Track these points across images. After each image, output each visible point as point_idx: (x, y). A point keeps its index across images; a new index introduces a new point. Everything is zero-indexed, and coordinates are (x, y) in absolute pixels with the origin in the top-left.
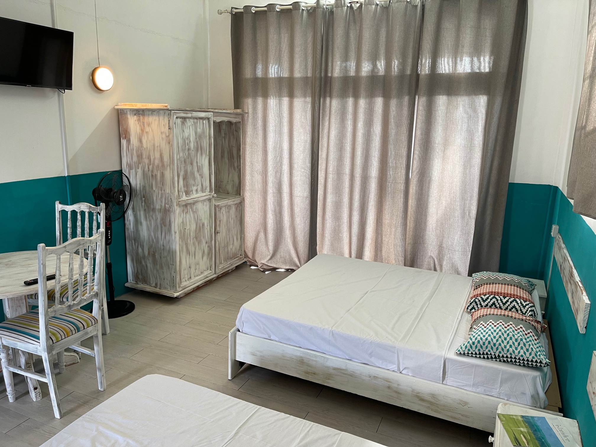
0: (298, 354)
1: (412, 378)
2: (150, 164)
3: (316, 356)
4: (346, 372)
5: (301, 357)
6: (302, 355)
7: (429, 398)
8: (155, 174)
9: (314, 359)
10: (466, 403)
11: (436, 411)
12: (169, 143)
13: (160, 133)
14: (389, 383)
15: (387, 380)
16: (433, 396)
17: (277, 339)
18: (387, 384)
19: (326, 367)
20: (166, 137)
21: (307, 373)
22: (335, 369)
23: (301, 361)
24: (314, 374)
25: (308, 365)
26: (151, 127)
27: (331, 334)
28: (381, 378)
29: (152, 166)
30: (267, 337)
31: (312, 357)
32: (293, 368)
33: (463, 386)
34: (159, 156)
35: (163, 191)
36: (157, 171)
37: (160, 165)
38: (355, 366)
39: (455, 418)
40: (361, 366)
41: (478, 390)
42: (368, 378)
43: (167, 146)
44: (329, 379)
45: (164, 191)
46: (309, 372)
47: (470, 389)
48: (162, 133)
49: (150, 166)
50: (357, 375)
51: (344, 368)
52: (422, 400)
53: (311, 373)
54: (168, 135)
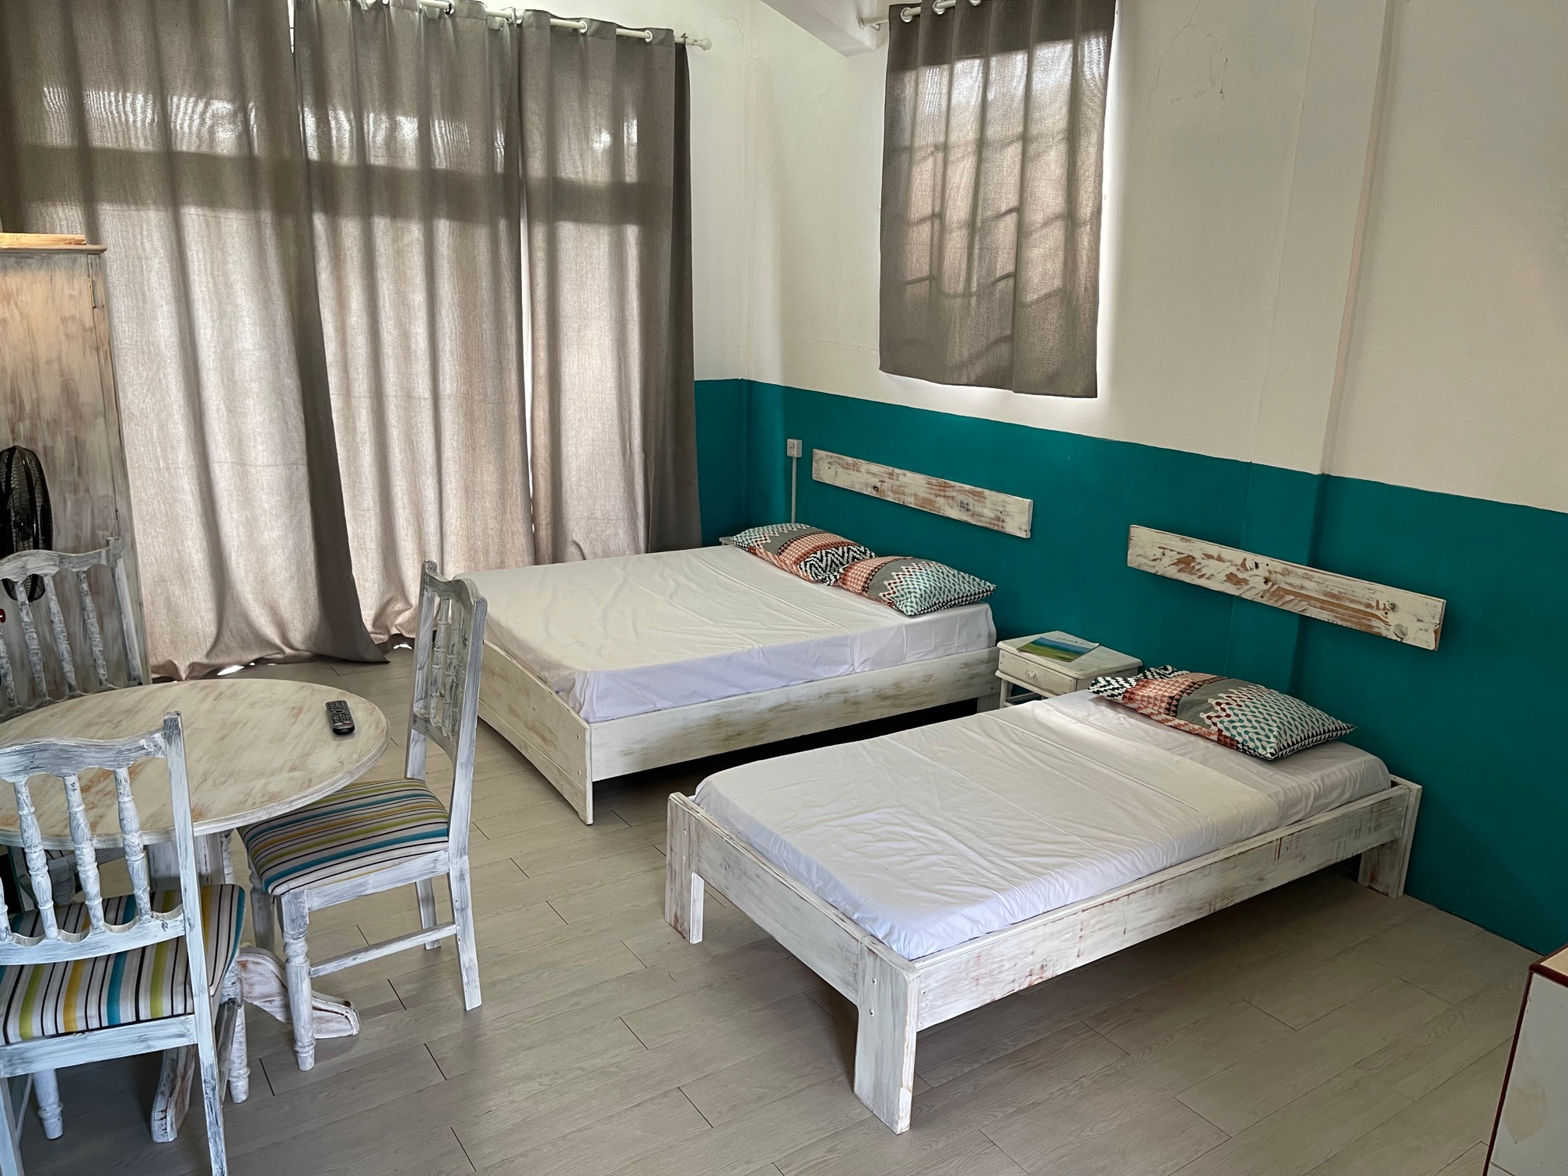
0: (712, 712)
1: (872, 672)
2: (21, 419)
3: (741, 703)
4: (788, 707)
5: (716, 716)
6: (718, 712)
7: (891, 692)
8: (45, 448)
9: (739, 708)
10: (930, 676)
11: (901, 706)
12: (97, 349)
13: (58, 320)
14: (844, 695)
15: (843, 691)
16: (897, 685)
17: (668, 704)
18: (842, 697)
19: (757, 713)
20: (85, 330)
21: (727, 739)
22: (771, 710)
23: (718, 723)
24: (739, 734)
25: (729, 724)
26: (16, 304)
27: (761, 654)
28: (834, 693)
29: (27, 422)
30: (650, 707)
31: (735, 707)
32: (704, 741)
33: (923, 656)
34: (58, 391)
35: (82, 493)
36: (53, 435)
37: (64, 419)
38: (800, 691)
39: (920, 704)
40: (807, 687)
41: (939, 653)
42: (818, 701)
43: (92, 359)
44: (763, 732)
45: (87, 490)
46: (731, 736)
47: (931, 656)
48: (64, 320)
49: (21, 425)
50: (803, 703)
51: (784, 701)
52: (885, 698)
53: (734, 735)
54: (92, 325)
